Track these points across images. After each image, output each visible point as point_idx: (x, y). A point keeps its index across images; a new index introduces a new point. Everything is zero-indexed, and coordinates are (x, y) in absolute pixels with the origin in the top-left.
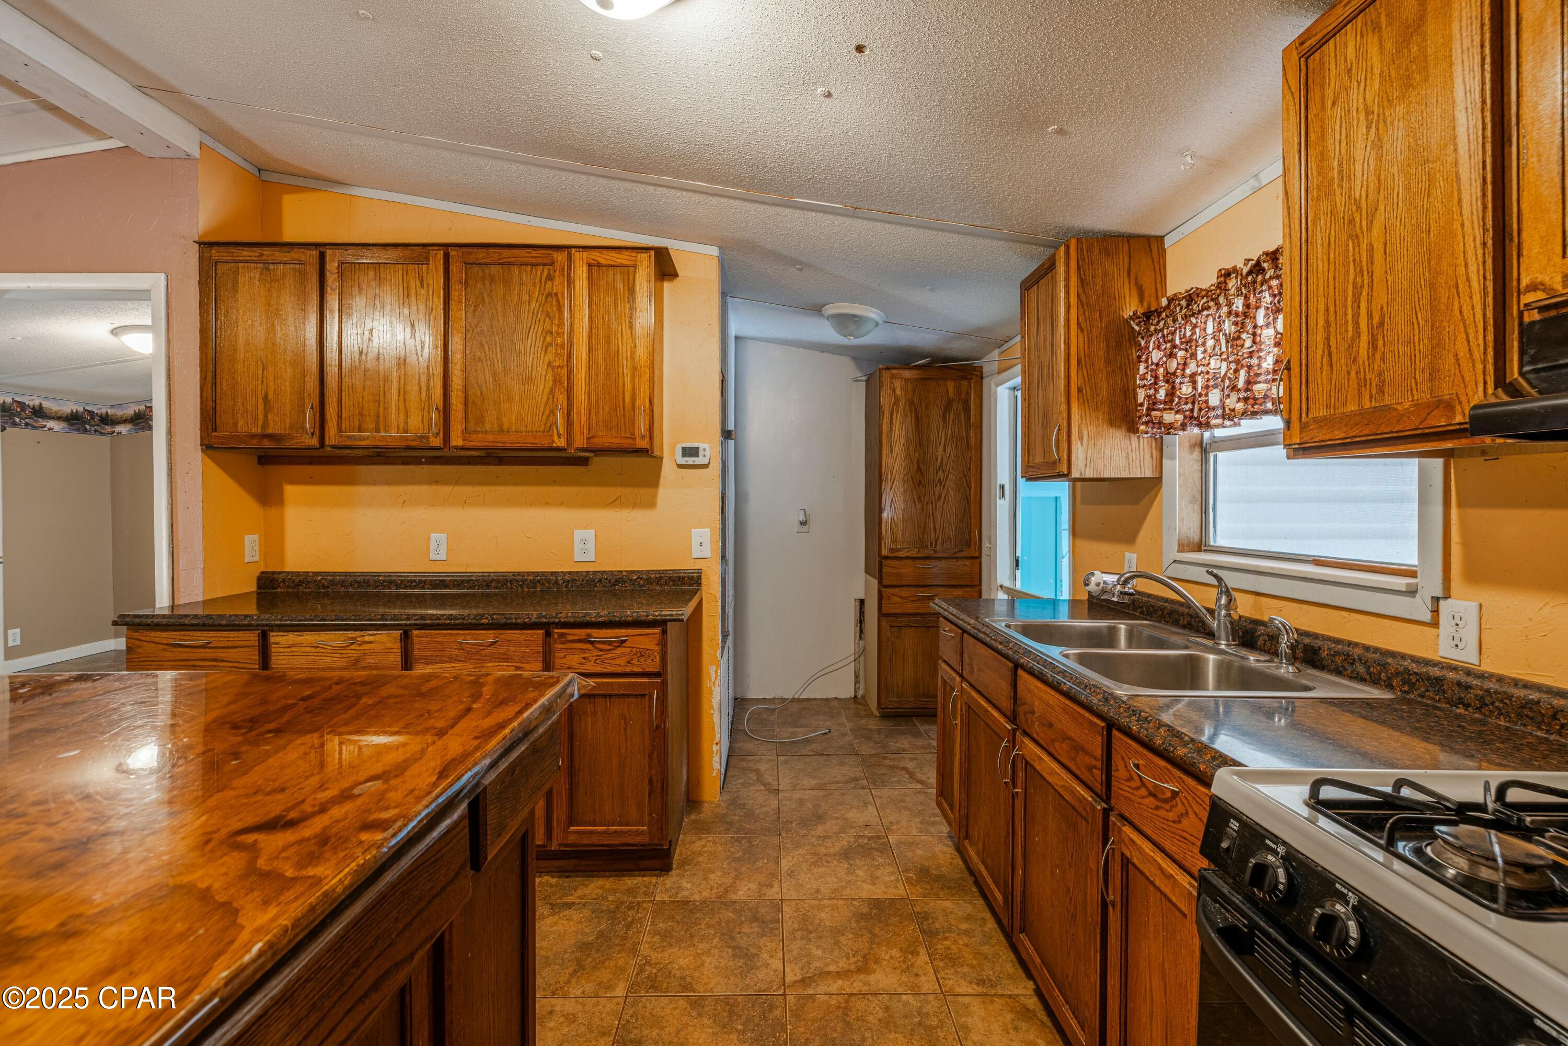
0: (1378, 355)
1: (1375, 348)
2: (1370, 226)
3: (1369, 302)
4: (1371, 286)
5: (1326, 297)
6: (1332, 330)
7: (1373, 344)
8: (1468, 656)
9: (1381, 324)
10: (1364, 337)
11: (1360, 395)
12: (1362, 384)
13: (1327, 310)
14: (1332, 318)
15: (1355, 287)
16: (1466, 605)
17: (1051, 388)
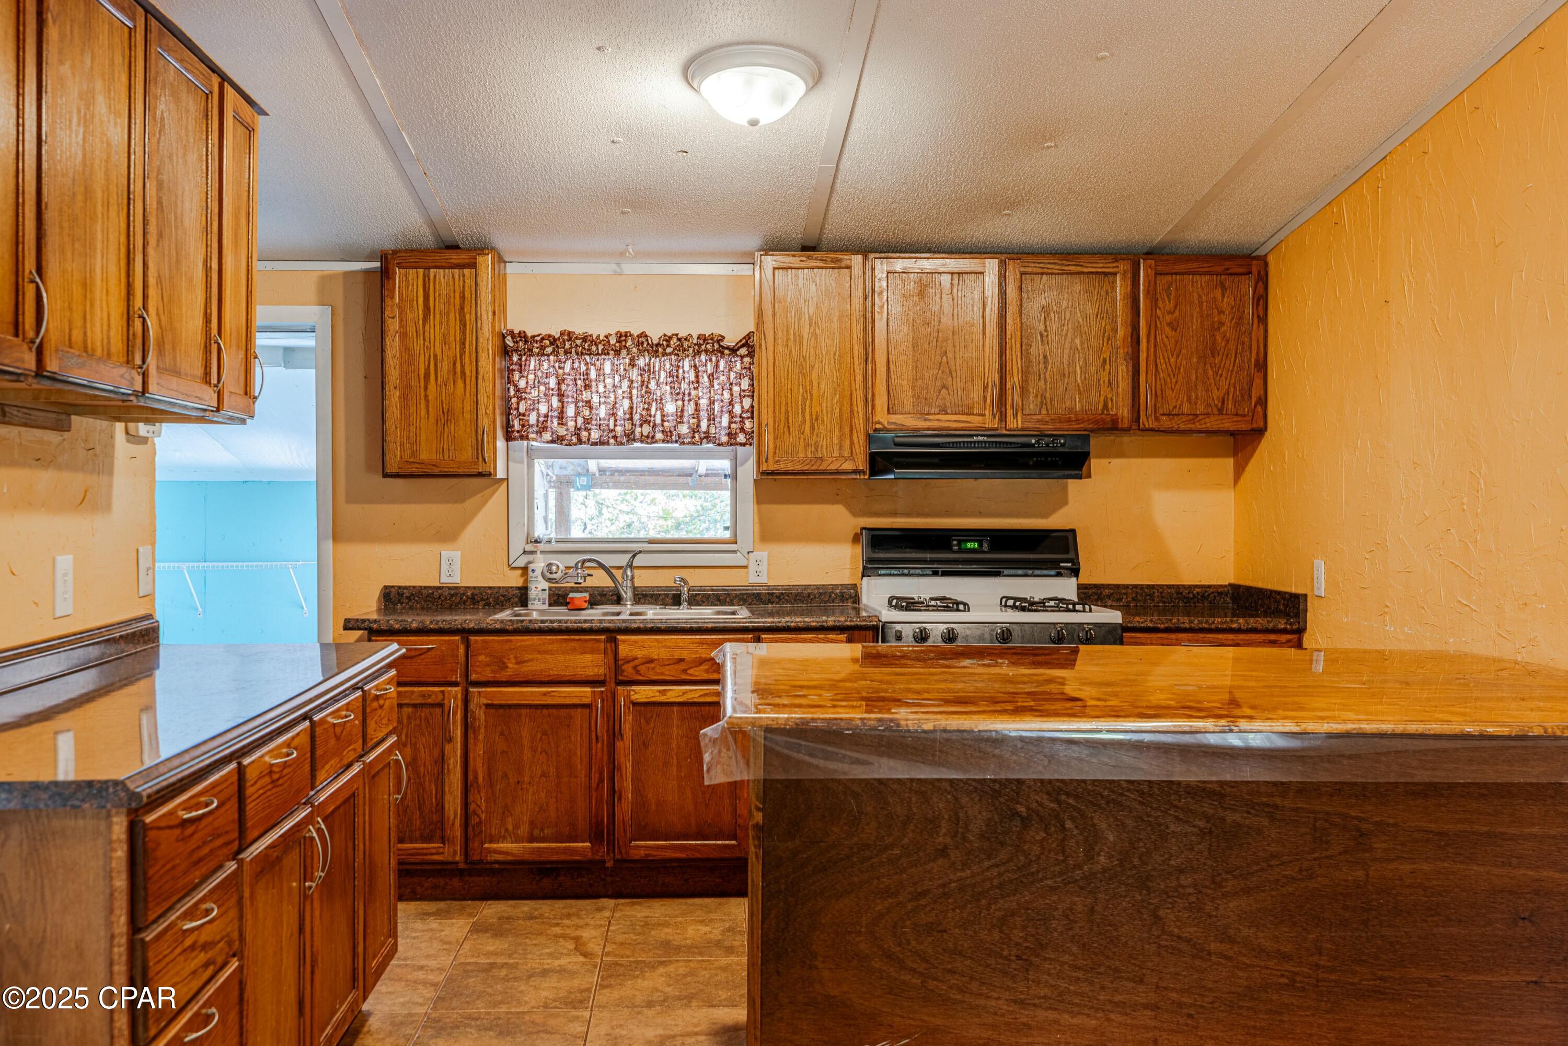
0: (815, 433)
1: (814, 429)
2: (811, 371)
3: (810, 407)
4: (812, 399)
5: (786, 397)
6: (790, 414)
7: (812, 428)
8: (763, 579)
9: (817, 419)
10: (808, 423)
11: (806, 450)
12: (807, 445)
13: (787, 404)
14: (790, 409)
15: (803, 398)
16: (762, 554)
17: (460, 384)
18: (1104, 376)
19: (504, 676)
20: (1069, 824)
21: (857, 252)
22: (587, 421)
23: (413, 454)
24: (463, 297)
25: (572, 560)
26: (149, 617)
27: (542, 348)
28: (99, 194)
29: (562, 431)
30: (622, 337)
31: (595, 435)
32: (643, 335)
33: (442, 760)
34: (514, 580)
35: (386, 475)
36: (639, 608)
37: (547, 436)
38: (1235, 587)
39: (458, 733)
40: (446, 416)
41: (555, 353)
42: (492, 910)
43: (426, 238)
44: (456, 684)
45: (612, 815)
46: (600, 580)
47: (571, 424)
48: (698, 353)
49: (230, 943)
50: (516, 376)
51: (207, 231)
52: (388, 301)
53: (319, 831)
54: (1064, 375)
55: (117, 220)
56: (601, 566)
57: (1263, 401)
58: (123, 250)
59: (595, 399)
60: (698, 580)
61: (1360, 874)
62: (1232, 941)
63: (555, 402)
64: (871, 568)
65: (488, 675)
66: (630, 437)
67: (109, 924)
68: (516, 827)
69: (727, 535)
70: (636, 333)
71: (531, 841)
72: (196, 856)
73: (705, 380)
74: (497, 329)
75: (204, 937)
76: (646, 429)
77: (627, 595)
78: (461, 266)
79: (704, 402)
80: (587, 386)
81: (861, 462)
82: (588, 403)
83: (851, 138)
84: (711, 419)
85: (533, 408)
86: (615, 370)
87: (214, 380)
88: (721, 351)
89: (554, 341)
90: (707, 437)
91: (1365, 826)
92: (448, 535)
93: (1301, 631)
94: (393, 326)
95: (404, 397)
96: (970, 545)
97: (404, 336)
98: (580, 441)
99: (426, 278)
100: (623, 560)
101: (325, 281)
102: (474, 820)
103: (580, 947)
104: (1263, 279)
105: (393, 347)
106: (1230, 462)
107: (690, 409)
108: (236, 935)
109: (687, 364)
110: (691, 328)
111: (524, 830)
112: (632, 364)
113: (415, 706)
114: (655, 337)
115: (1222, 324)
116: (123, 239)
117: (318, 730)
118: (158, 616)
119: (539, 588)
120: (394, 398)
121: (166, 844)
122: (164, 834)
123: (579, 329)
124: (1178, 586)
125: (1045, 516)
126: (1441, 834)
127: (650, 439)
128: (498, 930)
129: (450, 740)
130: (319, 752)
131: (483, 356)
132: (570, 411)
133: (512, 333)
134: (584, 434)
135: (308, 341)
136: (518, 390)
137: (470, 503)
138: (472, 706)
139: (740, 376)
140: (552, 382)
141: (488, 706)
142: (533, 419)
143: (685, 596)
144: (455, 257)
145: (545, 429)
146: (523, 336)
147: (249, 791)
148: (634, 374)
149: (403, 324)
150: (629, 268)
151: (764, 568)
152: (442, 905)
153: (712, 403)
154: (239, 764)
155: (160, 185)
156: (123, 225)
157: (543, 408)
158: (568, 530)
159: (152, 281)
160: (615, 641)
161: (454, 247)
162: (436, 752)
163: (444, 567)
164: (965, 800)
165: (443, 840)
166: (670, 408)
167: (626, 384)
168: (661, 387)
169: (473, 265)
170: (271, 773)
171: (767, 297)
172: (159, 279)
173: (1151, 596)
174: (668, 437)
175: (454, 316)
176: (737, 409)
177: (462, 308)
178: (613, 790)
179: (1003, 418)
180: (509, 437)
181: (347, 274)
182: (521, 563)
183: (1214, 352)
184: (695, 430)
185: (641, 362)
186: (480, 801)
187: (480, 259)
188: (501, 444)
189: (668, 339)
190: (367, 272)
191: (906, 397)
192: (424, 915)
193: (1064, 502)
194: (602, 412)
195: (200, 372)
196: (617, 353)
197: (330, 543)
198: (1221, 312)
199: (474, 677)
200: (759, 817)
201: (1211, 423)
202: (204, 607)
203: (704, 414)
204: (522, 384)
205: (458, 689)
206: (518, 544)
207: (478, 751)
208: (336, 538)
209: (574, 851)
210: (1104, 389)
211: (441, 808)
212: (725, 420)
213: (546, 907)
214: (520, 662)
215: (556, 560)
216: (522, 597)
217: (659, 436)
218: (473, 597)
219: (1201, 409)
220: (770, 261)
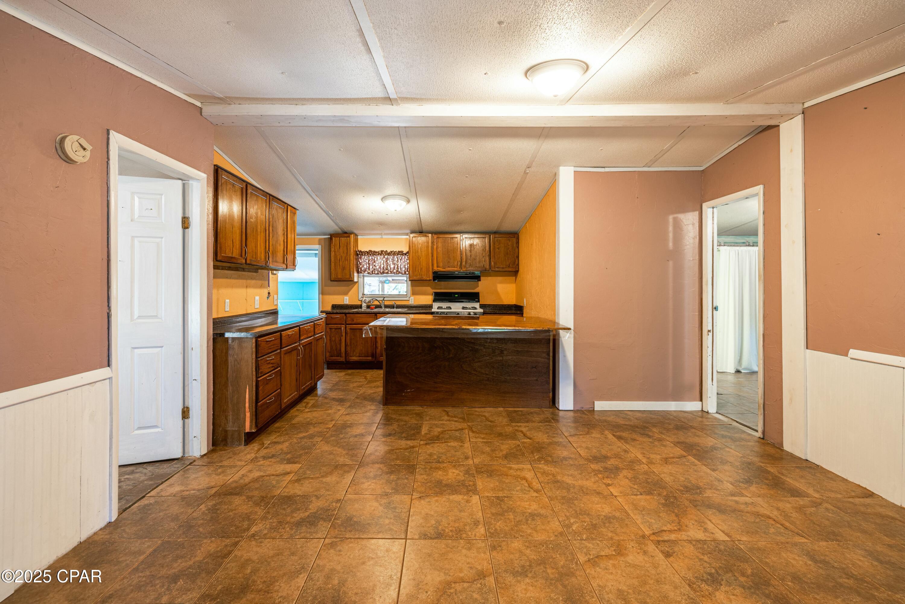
0: (422, 272)
2: (420, 259)
3: (420, 266)
6: (416, 268)
8: (413, 303)
9: (422, 269)
10: (420, 270)
12: (420, 274)
13: (416, 266)
16: (412, 298)
17: (347, 262)
18: (483, 259)
19: (353, 323)
20: (445, 348)
21: (430, 233)
22: (374, 269)
23: (337, 276)
24: (347, 244)
25: (370, 299)
26: (276, 309)
27: (365, 254)
28: (259, 230)
29: (369, 271)
30: (382, 251)
31: (376, 272)
32: (386, 251)
33: (341, 340)
34: (359, 303)
35: (331, 281)
36: (386, 309)
37: (366, 272)
38: (515, 305)
39: (344, 334)
40: (344, 268)
41: (368, 255)
42: (350, 371)
43: (339, 231)
44: (343, 324)
45: (376, 352)
46: (377, 303)
47: (371, 270)
48: (398, 255)
49: (278, 364)
50: (360, 260)
51: (284, 234)
52: (332, 245)
53: (301, 348)
54: (475, 259)
55: (263, 234)
56: (377, 300)
57: (518, 265)
58: (264, 240)
59: (376, 265)
60: (398, 303)
61: (501, 358)
62: (476, 371)
63: (368, 265)
64: (435, 300)
65: (350, 322)
66: (383, 273)
67: (252, 357)
68: (356, 354)
69: (406, 293)
70: (385, 250)
71: (359, 357)
72: (270, 347)
73: (399, 260)
74: (354, 249)
75: (272, 361)
76: (387, 271)
77: (383, 306)
78: (347, 237)
79: (399, 265)
80: (374, 262)
81: (431, 278)
82: (375, 265)
83: (420, 212)
84: (401, 269)
85: (363, 266)
86: (380, 258)
87: (285, 263)
88: (403, 254)
89: (367, 252)
90: (400, 273)
91: (502, 349)
92: (346, 293)
93: (523, 314)
94: (333, 249)
95: (335, 264)
96: (456, 296)
97: (335, 252)
98: (373, 274)
99: (339, 239)
100: (382, 299)
101: (320, 240)
102: (347, 353)
103: (366, 378)
104: (518, 239)
105: (333, 254)
106: (514, 278)
107: (396, 267)
108: (279, 363)
109: (396, 257)
110: (397, 249)
111: (358, 355)
112: (384, 257)
113: (335, 329)
114: (389, 251)
115: (509, 248)
116: (264, 238)
117: (301, 329)
118: (279, 309)
119: (364, 305)
120: (333, 264)
121: (263, 345)
122: (262, 343)
123: (373, 250)
124: (503, 305)
125: (474, 289)
126: (517, 351)
127: (387, 273)
128: (349, 375)
129: (342, 336)
130: (301, 333)
131: (351, 256)
132: (371, 267)
133: (358, 251)
134: (374, 272)
135: (317, 252)
136: (360, 263)
137: (350, 287)
138: (347, 329)
139: (407, 260)
140: (367, 261)
141: (350, 329)
142: (363, 269)
143: (395, 306)
144: (346, 235)
145: (366, 271)
146: (361, 251)
147: (283, 338)
148: (384, 259)
149: (335, 249)
150: (384, 237)
151: (413, 300)
152: (341, 370)
153: (401, 265)
154: (281, 333)
155: (273, 227)
156: (264, 235)
157: (365, 267)
158: (384, 292)
159: (271, 245)
160: (376, 315)
161: (346, 233)
162: (339, 339)
163: (345, 300)
164: (424, 344)
165: (341, 357)
166: (392, 266)
167: (383, 261)
168: (390, 262)
169: (349, 237)
170: (288, 335)
171: (411, 243)
172: (272, 245)
173: (497, 307)
174: (391, 272)
175: (345, 248)
176: (406, 267)
177: (347, 246)
178: (376, 347)
179: (461, 269)
180: (358, 272)
181: (325, 238)
182: (361, 299)
183: (507, 254)
184: (397, 271)
185: (386, 257)
186: (349, 348)
187: (351, 236)
188: (356, 274)
189: (392, 252)
190: (329, 238)
191: (441, 265)
192: (336, 372)
193: (478, 286)
194: (378, 267)
195: (282, 261)
196: (381, 255)
197: (321, 295)
198: (509, 246)
199: (347, 323)
200: (385, 347)
201: (507, 269)
202: (303, 310)
203: (399, 268)
204: (361, 261)
205: (344, 326)
206: (360, 295)
207: (348, 338)
208: (322, 294)
209: (368, 359)
210: (483, 262)
211: (340, 350)
212: (404, 269)
213: (362, 371)
214: (357, 320)
215: (367, 299)
216: (361, 307)
217: (389, 272)
218: (351, 307)
219: (504, 266)
220: (412, 235)
